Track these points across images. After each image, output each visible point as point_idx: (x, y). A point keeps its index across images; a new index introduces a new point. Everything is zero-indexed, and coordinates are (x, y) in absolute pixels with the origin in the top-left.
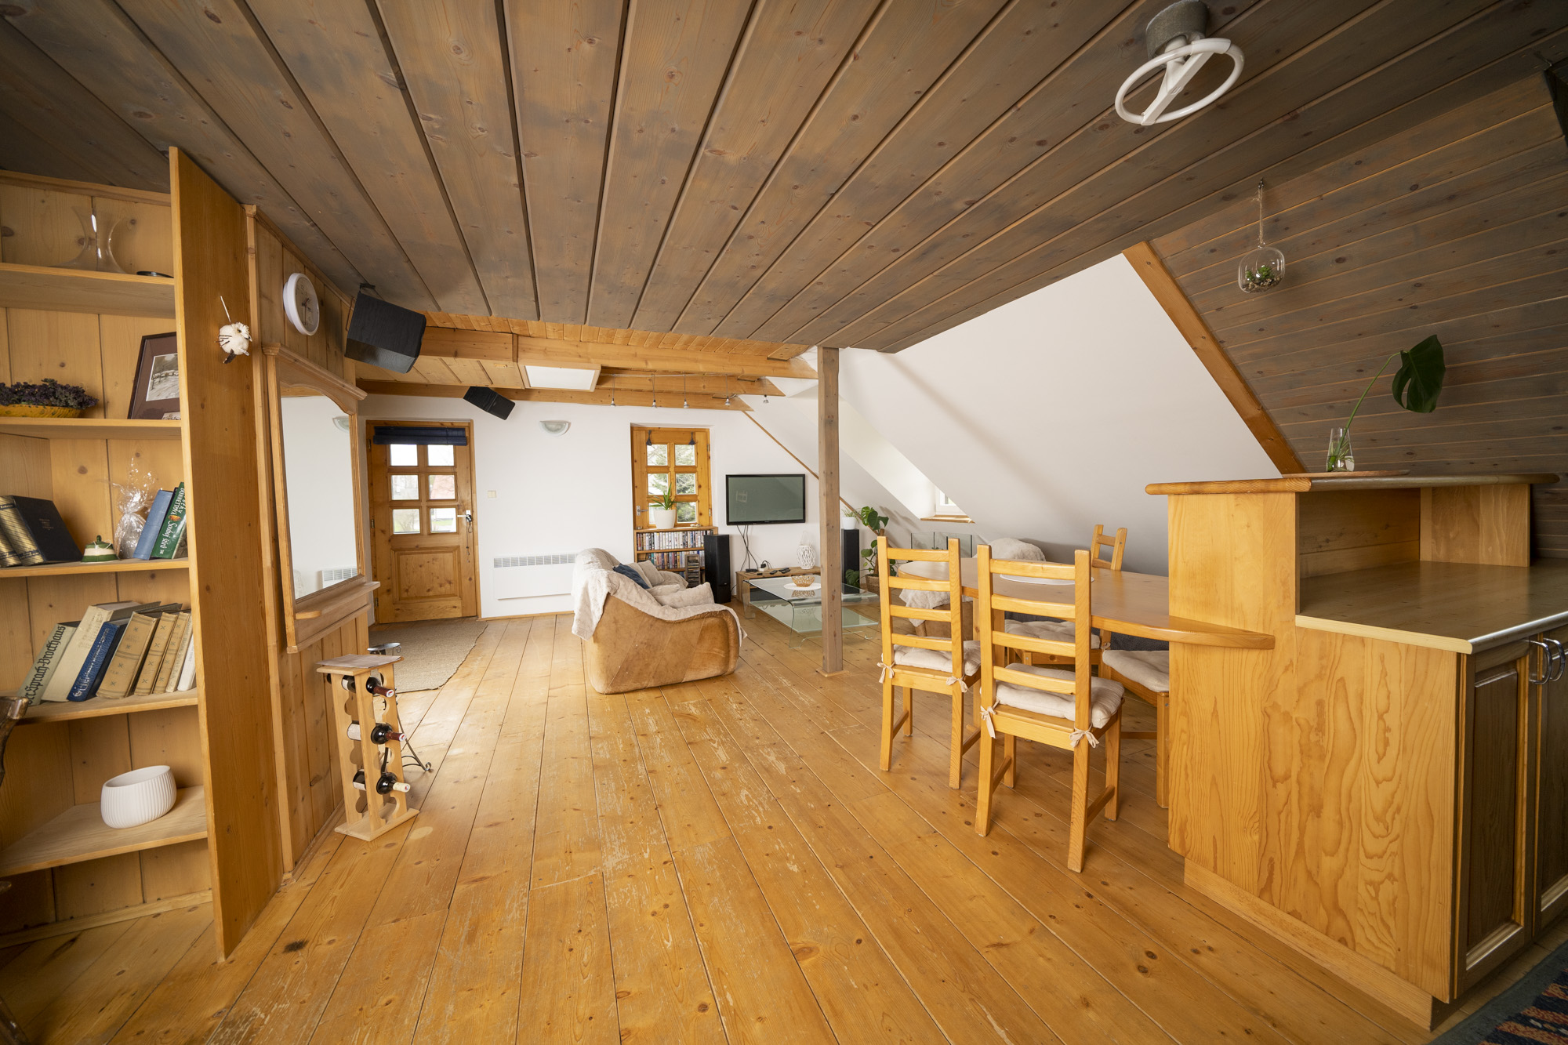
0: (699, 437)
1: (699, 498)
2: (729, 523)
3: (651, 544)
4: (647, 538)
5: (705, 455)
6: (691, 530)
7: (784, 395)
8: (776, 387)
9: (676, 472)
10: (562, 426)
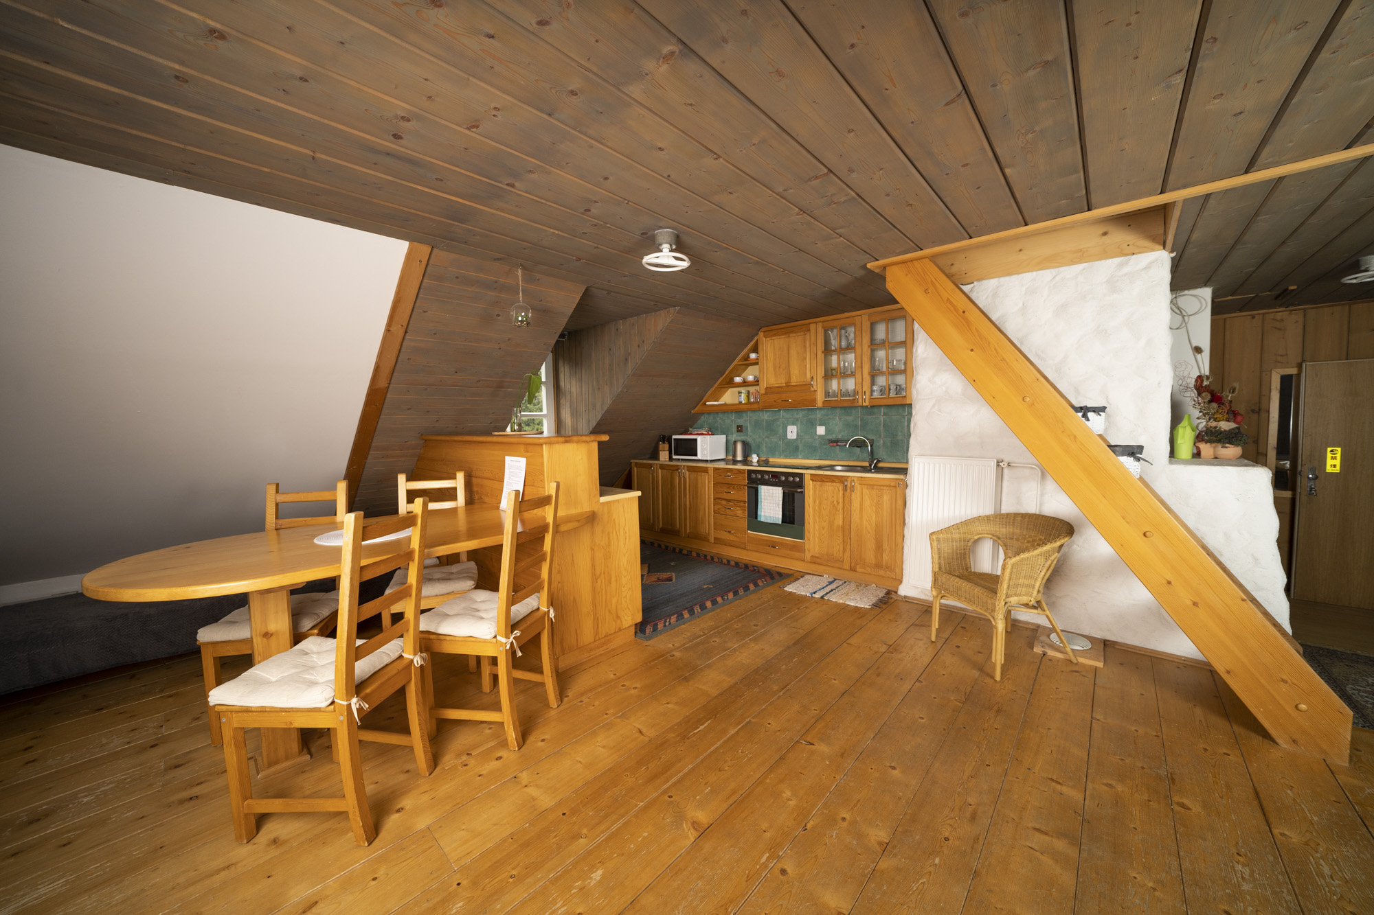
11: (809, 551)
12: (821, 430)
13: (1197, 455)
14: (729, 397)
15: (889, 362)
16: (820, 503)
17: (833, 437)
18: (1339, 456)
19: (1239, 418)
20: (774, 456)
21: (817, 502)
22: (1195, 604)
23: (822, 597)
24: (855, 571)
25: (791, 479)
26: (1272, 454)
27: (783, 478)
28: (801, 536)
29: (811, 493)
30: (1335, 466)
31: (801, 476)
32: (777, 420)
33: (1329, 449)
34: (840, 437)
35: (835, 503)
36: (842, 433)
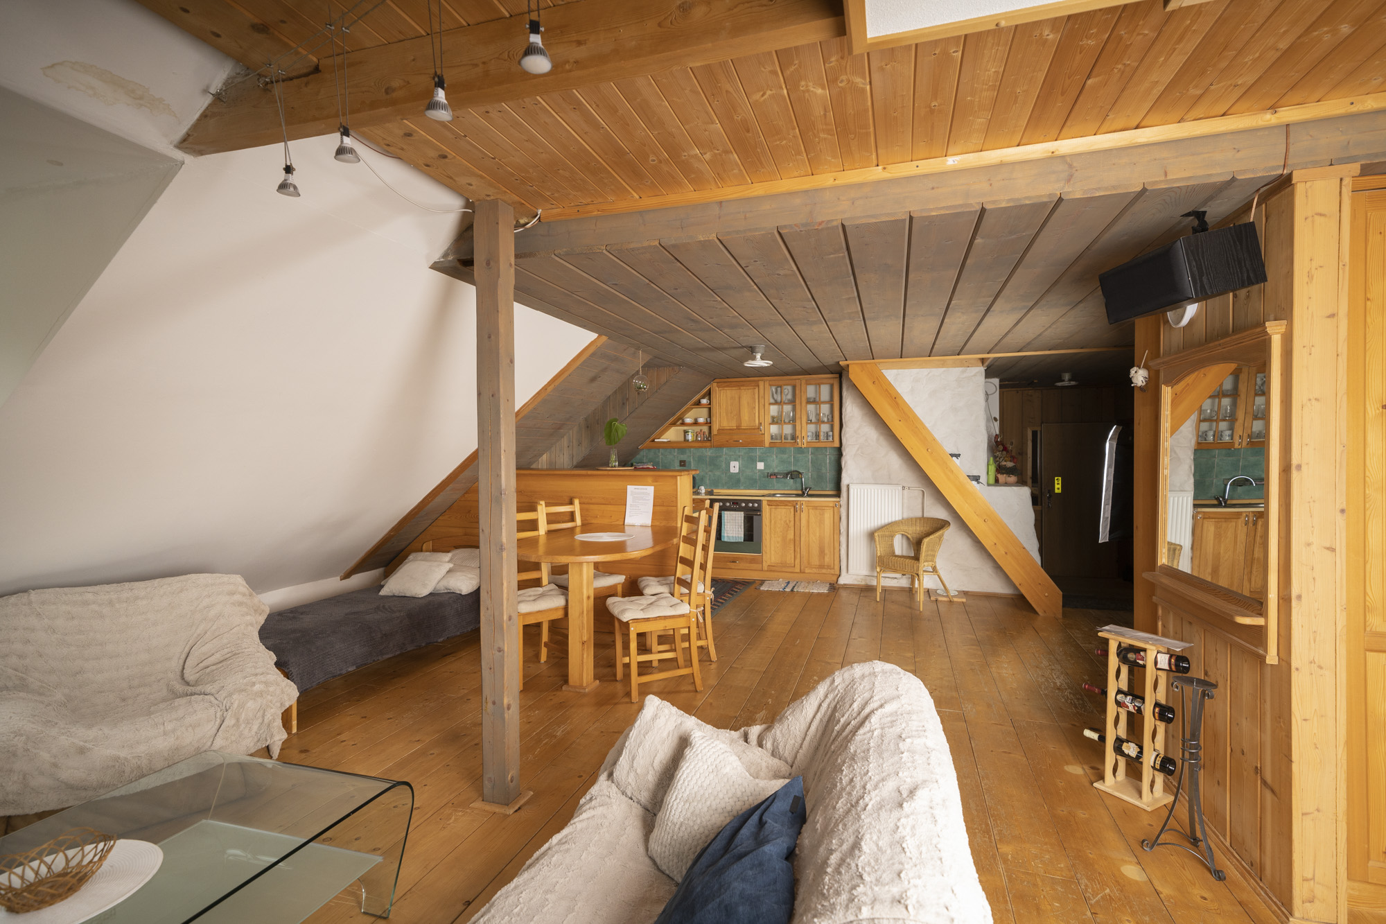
11: (766, 562)
12: (760, 466)
13: (997, 481)
14: (671, 435)
15: (818, 415)
16: (775, 523)
17: (771, 471)
18: (1060, 482)
19: (1015, 460)
20: (717, 487)
21: (773, 522)
22: (1006, 553)
23: (792, 590)
24: (804, 573)
25: (751, 505)
26: (1030, 481)
27: (744, 505)
28: (759, 551)
29: (768, 515)
30: (1059, 489)
31: (759, 502)
32: (720, 456)
33: (1056, 478)
34: (776, 471)
35: (788, 522)
36: (779, 468)
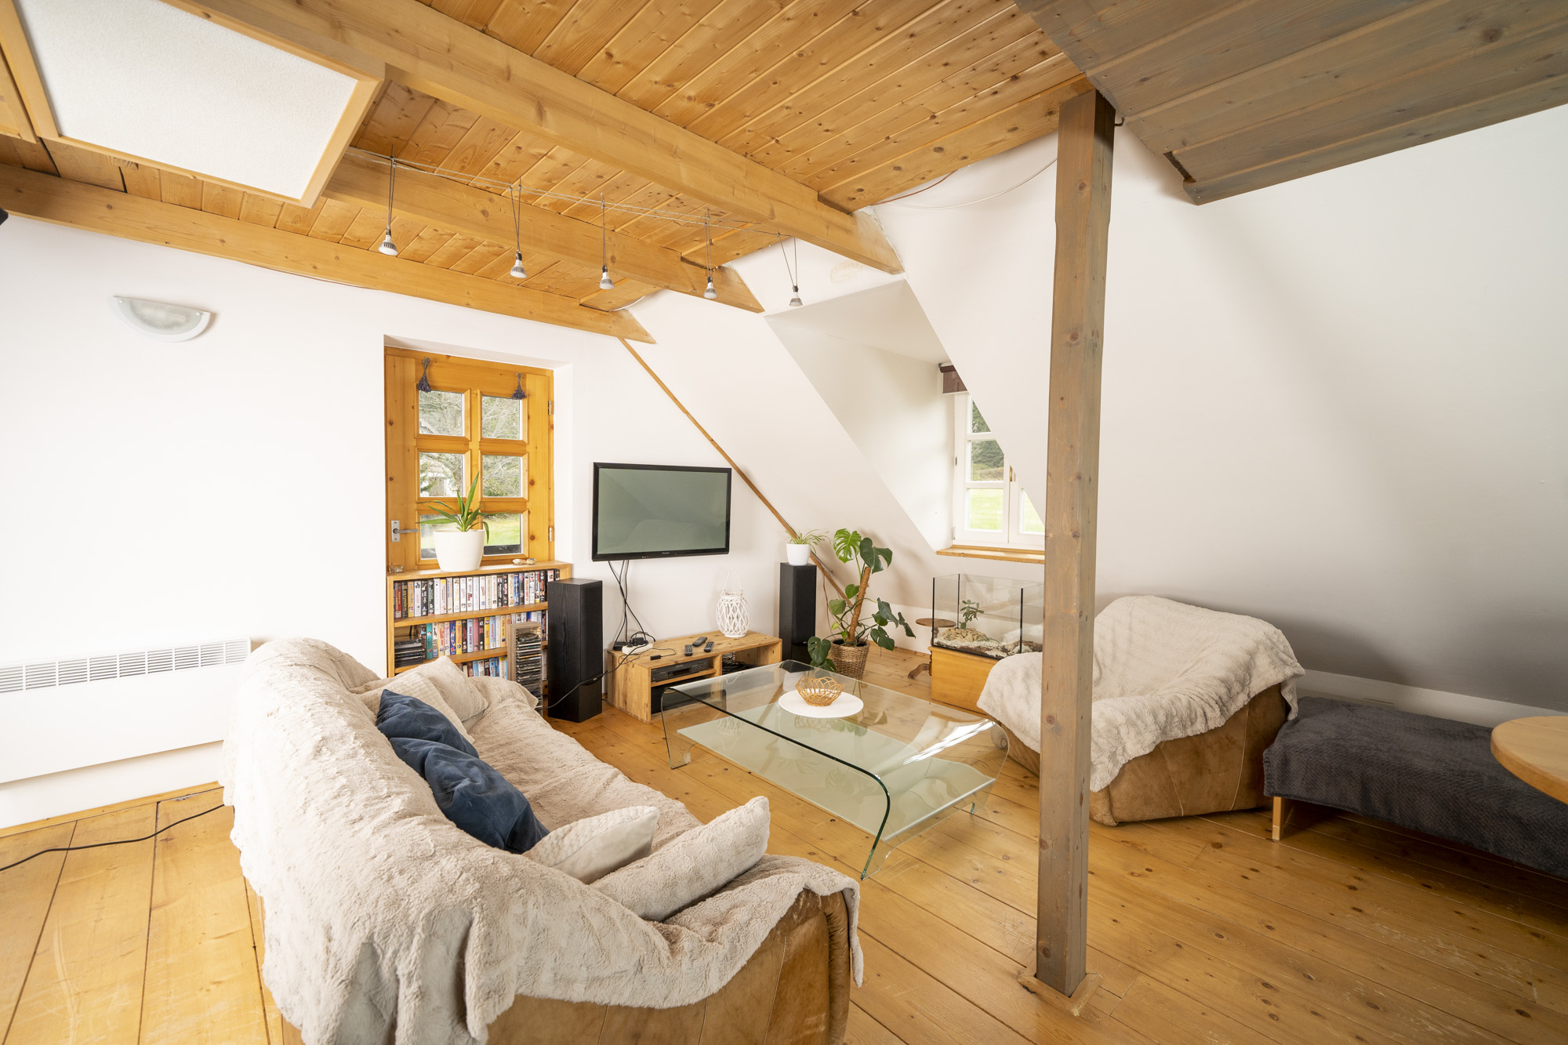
0: (531, 384)
1: (529, 505)
2: (596, 557)
3: (427, 604)
4: (416, 594)
5: (544, 420)
6: (517, 573)
7: (758, 309)
8: (748, 291)
9: (484, 453)
10: (188, 317)
